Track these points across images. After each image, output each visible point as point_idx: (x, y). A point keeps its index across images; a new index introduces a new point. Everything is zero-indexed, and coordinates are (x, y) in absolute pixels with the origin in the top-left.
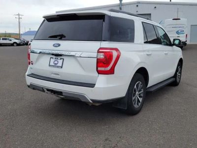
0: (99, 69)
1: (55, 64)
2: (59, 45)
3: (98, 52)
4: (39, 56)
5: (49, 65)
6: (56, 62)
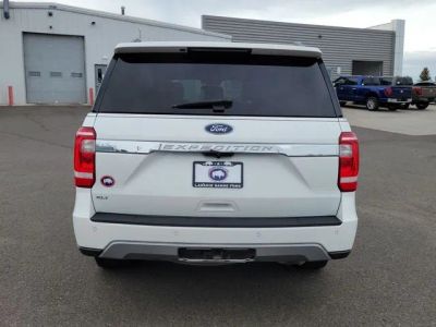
0: (344, 180)
1: (216, 178)
2: (229, 129)
3: (341, 142)
4: (145, 160)
5: (195, 184)
6: (219, 174)
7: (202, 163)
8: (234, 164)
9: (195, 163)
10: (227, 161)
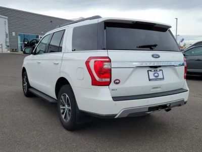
1: (156, 77)
5: (150, 80)
6: (156, 75)
7: (151, 71)
8: (160, 70)
9: (148, 71)
10: (158, 69)
